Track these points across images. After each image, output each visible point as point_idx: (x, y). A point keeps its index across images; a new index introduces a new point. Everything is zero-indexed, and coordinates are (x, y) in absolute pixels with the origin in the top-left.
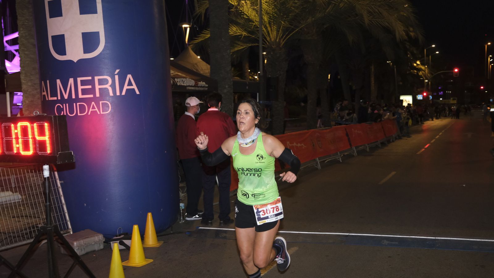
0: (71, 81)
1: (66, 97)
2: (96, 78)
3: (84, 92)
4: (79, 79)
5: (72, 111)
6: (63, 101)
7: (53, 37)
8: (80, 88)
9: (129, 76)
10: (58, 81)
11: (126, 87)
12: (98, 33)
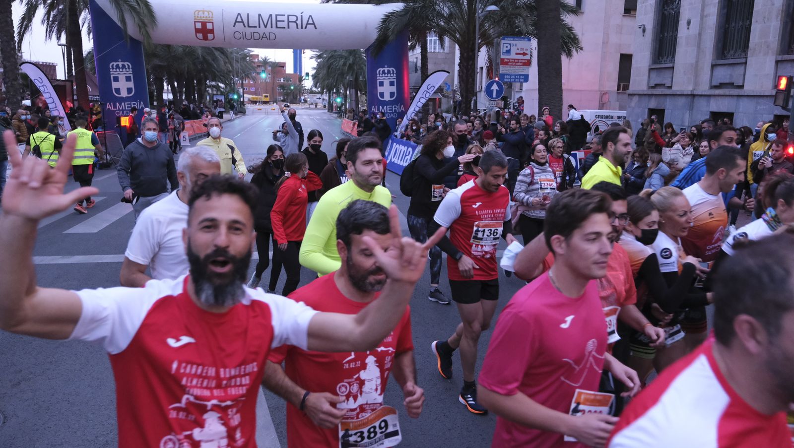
0: (123, 104)
1: (121, 109)
2: (132, 103)
3: (128, 107)
4: (126, 103)
5: (123, 114)
6: (119, 110)
7: (115, 89)
8: (126, 106)
9: (142, 102)
10: (117, 104)
11: (141, 106)
12: (132, 88)
